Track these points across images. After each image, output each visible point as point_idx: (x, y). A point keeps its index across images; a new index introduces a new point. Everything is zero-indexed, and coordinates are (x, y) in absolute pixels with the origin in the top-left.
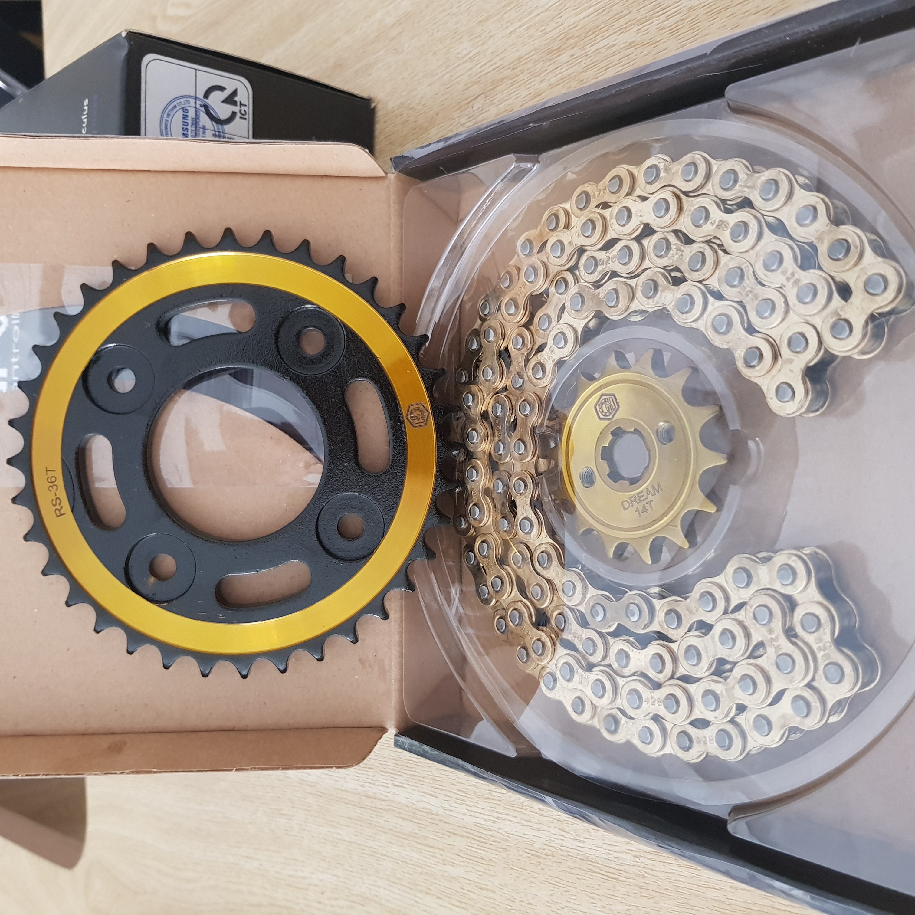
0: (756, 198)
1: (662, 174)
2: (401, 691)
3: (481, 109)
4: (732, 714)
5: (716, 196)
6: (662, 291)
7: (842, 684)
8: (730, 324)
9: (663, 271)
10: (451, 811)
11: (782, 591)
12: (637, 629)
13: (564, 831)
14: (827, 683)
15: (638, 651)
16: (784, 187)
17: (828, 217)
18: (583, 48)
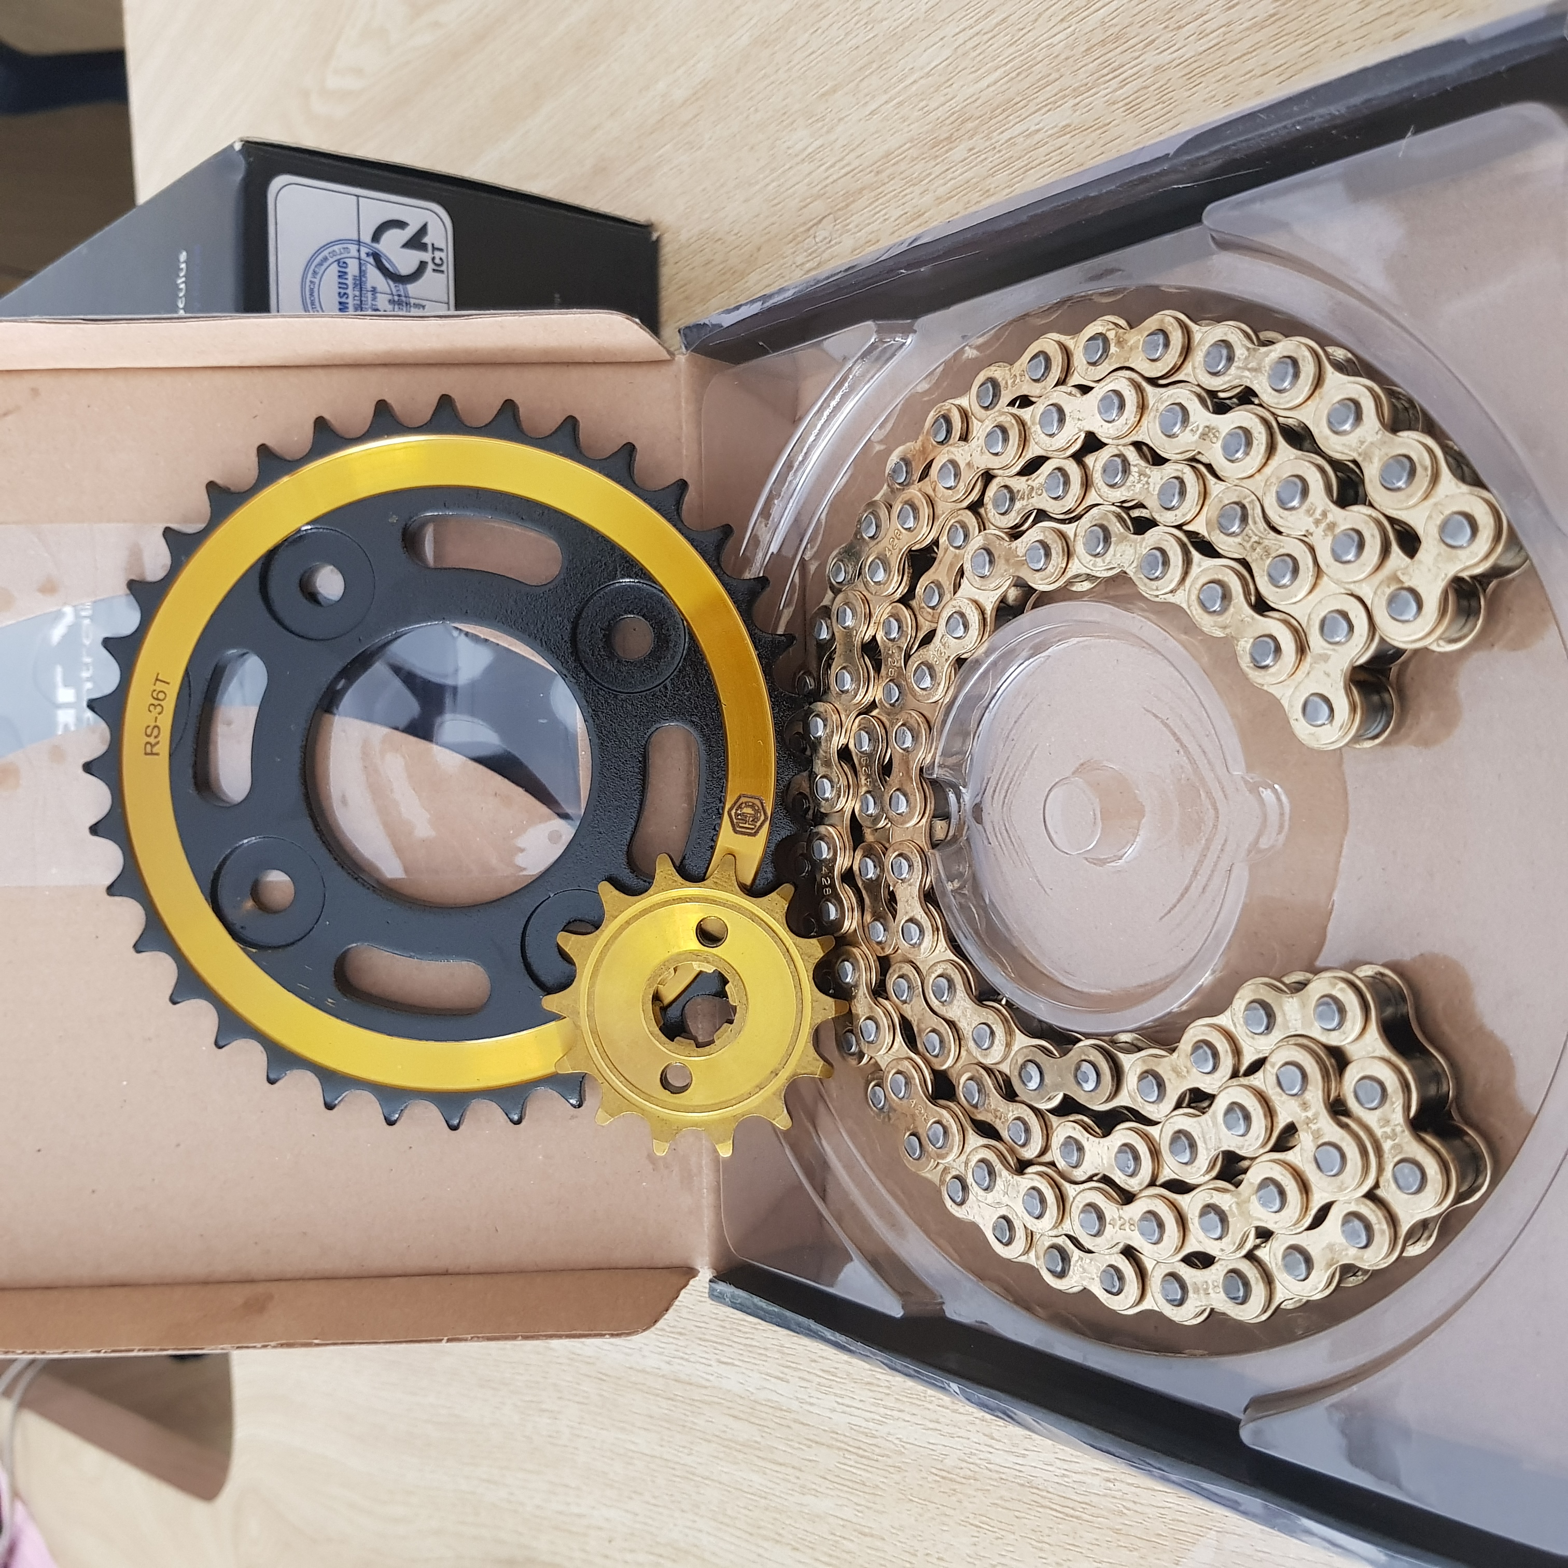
0: (1261, 386)
1: (1113, 349)
2: (718, 1207)
3: (828, 240)
4: (1249, 1245)
5: (1199, 385)
6: (1117, 544)
7: (1422, 1195)
8: (1226, 596)
9: (1119, 510)
10: (811, 1404)
11: (1324, 1039)
12: (1094, 1104)
13: (993, 1439)
14: (1398, 1192)
15: (1097, 1140)
16: (1308, 369)
17: (1380, 420)
18: (988, 137)
